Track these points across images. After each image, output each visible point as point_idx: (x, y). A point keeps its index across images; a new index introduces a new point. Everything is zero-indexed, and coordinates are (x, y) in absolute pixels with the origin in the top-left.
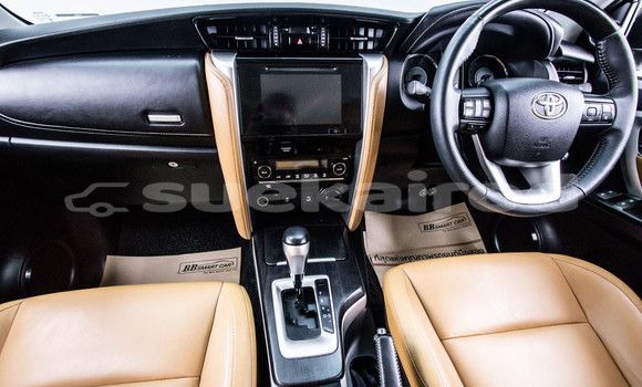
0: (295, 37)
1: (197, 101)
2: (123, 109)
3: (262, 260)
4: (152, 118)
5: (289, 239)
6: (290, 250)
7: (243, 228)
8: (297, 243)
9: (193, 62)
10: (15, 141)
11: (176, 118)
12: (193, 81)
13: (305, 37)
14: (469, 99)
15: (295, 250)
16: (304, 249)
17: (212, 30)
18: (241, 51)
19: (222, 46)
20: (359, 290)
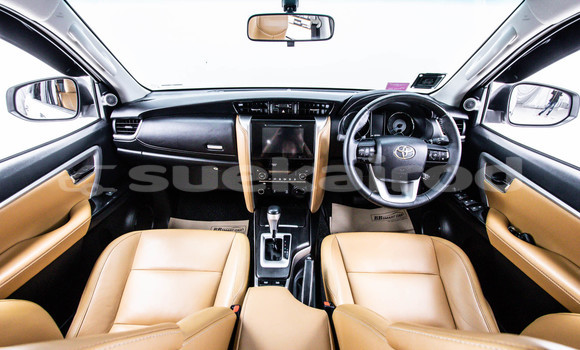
0: (281, 109)
1: (231, 139)
2: (196, 142)
3: (258, 224)
4: (209, 147)
5: (270, 211)
6: (270, 217)
7: (249, 206)
8: (274, 213)
9: (230, 121)
10: (144, 153)
11: (220, 147)
12: (230, 130)
13: (286, 109)
14: (362, 147)
15: (273, 217)
16: (277, 217)
17: (241, 105)
18: (254, 115)
19: (245, 113)
20: (307, 244)
